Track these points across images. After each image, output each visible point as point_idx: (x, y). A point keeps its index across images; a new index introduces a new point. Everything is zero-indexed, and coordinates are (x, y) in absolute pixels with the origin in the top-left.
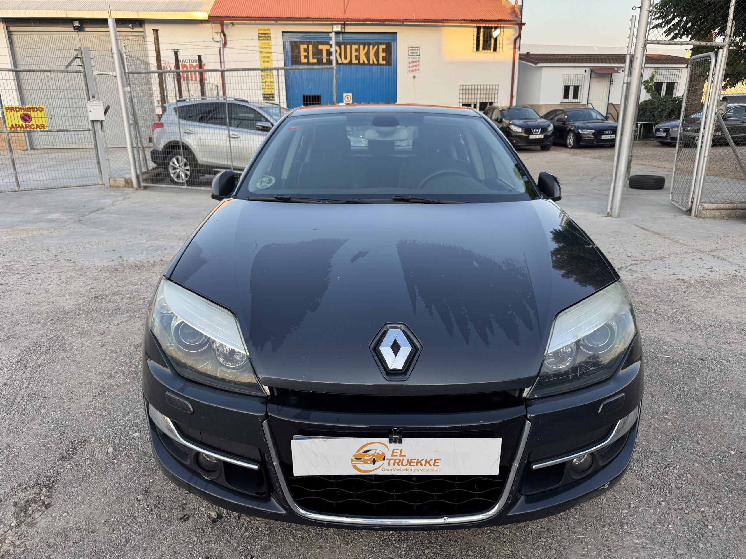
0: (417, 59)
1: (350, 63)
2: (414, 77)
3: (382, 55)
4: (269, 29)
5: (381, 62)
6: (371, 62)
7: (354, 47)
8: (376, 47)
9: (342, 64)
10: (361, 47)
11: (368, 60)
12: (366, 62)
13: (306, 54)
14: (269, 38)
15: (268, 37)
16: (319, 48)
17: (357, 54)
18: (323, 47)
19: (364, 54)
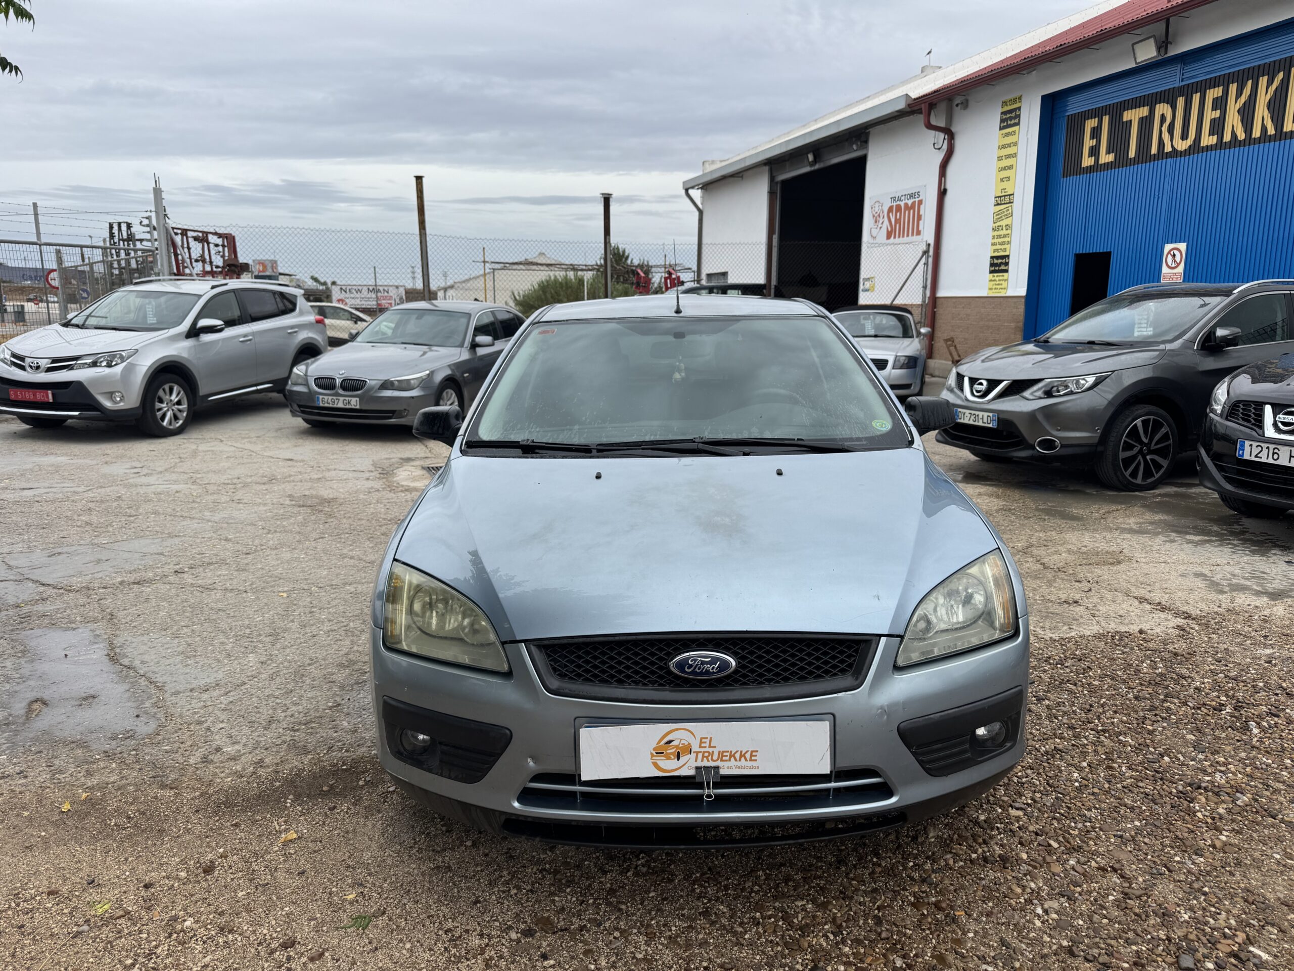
1: (1196, 147)
4: (1020, 98)
5: (1290, 126)
6: (1257, 133)
7: (1214, 93)
8: (1281, 75)
9: (1175, 153)
10: (1233, 88)
11: (1249, 128)
12: (1241, 136)
13: (1094, 142)
14: (1017, 121)
15: (1015, 118)
16: (1125, 119)
17: (1218, 115)
18: (1133, 116)
19: (1239, 111)
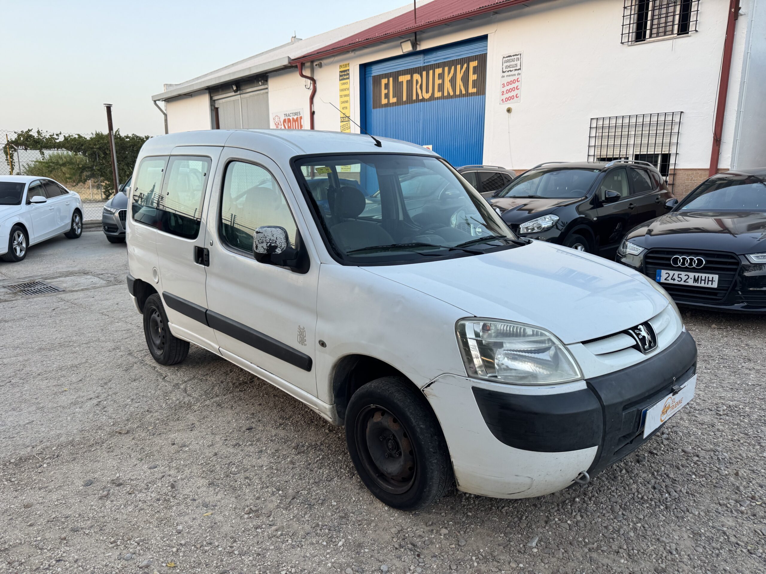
0: (515, 78)
1: (432, 98)
2: (509, 111)
3: (473, 77)
4: (348, 64)
5: (471, 90)
6: (458, 93)
7: (438, 71)
8: (465, 65)
9: (423, 100)
10: (446, 69)
11: (454, 90)
12: (452, 93)
13: (386, 91)
14: (348, 77)
15: (347, 75)
16: (400, 81)
17: (441, 82)
18: (404, 79)
19: (450, 81)
